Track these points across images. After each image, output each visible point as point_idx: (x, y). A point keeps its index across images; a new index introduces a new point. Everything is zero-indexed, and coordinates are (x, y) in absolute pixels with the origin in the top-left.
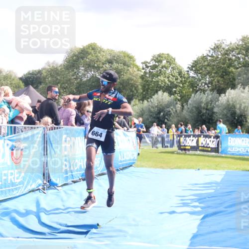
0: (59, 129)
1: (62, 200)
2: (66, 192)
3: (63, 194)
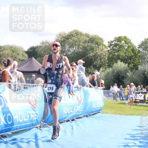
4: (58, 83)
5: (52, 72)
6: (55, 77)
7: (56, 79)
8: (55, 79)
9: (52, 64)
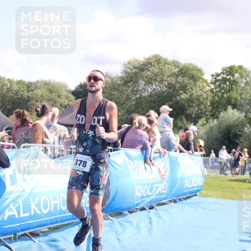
0: (116, 152)
1: (116, 233)
2: (120, 224)
3: (117, 226)
4: (98, 155)
5: (84, 132)
6: (89, 143)
7: (92, 146)
8: (90, 145)
9: (83, 116)
